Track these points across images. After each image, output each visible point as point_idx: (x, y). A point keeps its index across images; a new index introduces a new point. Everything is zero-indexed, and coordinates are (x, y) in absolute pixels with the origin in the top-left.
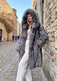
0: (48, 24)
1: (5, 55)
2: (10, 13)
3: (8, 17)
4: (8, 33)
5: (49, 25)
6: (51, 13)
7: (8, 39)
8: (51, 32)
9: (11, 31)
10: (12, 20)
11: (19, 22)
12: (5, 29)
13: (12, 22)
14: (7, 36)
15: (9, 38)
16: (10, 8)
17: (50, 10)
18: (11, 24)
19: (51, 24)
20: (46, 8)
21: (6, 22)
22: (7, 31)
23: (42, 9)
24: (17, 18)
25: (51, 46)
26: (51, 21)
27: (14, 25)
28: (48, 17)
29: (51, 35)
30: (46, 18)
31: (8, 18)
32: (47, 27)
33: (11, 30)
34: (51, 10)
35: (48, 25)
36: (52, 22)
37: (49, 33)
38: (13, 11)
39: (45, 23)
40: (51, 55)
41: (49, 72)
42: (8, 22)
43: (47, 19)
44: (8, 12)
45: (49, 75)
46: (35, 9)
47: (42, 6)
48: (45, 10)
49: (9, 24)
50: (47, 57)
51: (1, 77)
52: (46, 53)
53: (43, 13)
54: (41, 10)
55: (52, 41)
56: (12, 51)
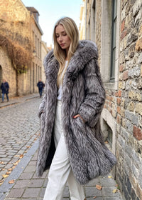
0: (127, 53)
1: (12, 135)
2: (20, 20)
3: (15, 31)
4: (17, 73)
5: (132, 57)
6: (138, 23)
7: (17, 89)
8: (135, 77)
9: (24, 69)
10: (27, 40)
11: (46, 43)
12: (9, 63)
13: (27, 46)
14: (15, 83)
15: (21, 88)
16: (21, 5)
17: (135, 16)
18: (24, 49)
19: (136, 54)
20: (124, 10)
22: (14, 69)
23: (111, 13)
25: (136, 112)
26: (137, 47)
27: (34, 52)
28: (129, 35)
29: (135, 84)
30: (122, 38)
31: (17, 34)
32: (126, 61)
33: (26, 67)
34: (136, 14)
35: (127, 57)
36: (139, 50)
37: (130, 78)
38: (28, 14)
39: (121, 50)
40: (134, 136)
41: (128, 180)
42: (17, 45)
43: (125, 40)
44: (17, 16)
46: (92, 9)
47: (111, 4)
48: (121, 14)
49: (20, 51)
51: (4, 193)
52: (120, 129)
53: (114, 21)
54: (109, 14)
55: (137, 101)
56: (30, 124)
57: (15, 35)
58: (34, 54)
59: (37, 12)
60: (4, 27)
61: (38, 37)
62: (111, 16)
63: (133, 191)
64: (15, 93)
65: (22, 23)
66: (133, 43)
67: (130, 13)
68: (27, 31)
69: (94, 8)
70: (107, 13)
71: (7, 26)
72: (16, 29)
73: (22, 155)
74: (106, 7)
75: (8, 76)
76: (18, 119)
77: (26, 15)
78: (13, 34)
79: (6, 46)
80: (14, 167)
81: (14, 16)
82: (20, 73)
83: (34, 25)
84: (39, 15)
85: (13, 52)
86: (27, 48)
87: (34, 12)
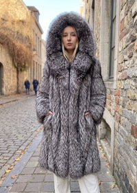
0: (126, 53)
1: (13, 131)
2: (21, 19)
3: (16, 30)
4: (18, 71)
5: (130, 57)
9: (25, 67)
10: (28, 38)
12: (10, 61)
13: (28, 44)
14: (16, 81)
16: (23, 4)
17: (134, 17)
18: (24, 48)
19: (135, 55)
20: (124, 10)
21: (14, 44)
22: (15, 67)
23: (110, 12)
24: (41, 33)
25: (134, 111)
26: (136, 48)
27: (34, 50)
28: (128, 35)
29: (134, 84)
30: (121, 38)
31: (18, 33)
32: (125, 61)
33: (27, 65)
35: (126, 57)
37: (129, 77)
38: (29, 13)
39: (120, 50)
40: (132, 133)
41: (126, 176)
42: (18, 44)
43: (124, 40)
44: (18, 15)
45: (127, 184)
46: (91, 9)
47: (110, 3)
48: (120, 14)
49: (21, 49)
50: (122, 139)
51: (7, 187)
52: (119, 127)
53: (113, 21)
54: (108, 14)
56: (31, 121)
57: (16, 34)
58: (34, 53)
59: (37, 11)
60: (5, 25)
61: (38, 35)
62: (110, 15)
63: (131, 186)
64: (16, 90)
65: (23, 22)
66: (132, 44)
67: (129, 13)
68: (28, 30)
69: (93, 7)
70: (106, 13)
71: (8, 24)
72: (17, 28)
73: (23, 151)
74: (105, 7)
75: (9, 74)
76: (19, 115)
77: (27, 14)
78: (14, 32)
79: (8, 44)
80: (16, 162)
81: (15, 15)
82: (21, 70)
83: (35, 24)
84: (39, 14)
85: (14, 50)
86: (27, 47)
87: (34, 11)
